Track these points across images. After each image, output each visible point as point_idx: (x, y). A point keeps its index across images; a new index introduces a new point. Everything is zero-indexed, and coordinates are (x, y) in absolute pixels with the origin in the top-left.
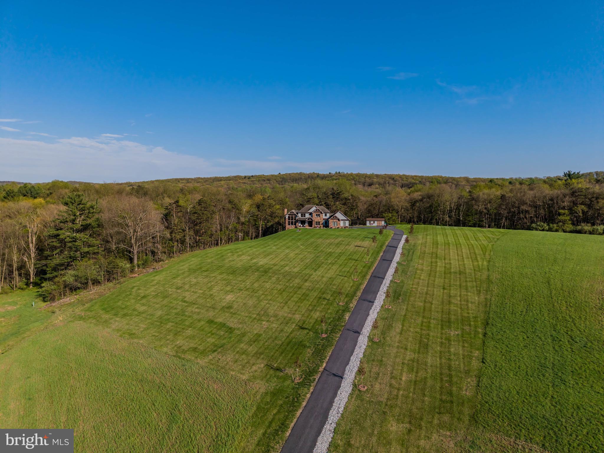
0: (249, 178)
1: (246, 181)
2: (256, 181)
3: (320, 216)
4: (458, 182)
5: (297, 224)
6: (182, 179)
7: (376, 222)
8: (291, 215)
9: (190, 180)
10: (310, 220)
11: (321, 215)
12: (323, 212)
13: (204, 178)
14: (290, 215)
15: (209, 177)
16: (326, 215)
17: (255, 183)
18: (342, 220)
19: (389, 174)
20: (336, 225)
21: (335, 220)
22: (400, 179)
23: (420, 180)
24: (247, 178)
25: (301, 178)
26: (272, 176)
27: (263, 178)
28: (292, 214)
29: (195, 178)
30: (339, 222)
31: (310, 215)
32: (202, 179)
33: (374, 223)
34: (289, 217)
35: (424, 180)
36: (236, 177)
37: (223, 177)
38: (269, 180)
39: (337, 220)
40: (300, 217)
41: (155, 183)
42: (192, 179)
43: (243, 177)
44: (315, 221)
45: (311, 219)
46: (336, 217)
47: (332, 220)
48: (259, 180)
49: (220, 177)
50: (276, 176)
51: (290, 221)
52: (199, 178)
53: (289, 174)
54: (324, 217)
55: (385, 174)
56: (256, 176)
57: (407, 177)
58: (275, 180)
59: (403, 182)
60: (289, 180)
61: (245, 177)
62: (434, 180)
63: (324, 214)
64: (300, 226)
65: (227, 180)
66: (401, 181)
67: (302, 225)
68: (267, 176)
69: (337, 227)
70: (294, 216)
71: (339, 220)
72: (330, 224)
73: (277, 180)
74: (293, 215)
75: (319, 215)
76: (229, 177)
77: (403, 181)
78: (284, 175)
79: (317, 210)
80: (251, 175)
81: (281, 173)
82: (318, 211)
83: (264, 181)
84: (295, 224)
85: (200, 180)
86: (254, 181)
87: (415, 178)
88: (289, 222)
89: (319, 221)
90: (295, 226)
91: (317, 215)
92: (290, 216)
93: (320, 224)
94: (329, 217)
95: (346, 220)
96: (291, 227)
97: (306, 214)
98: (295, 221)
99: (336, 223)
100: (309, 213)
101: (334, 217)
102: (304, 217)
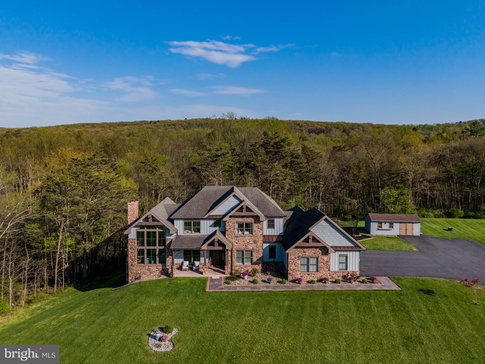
0: (155, 123)
1: (152, 126)
2: (161, 125)
3: (251, 232)
4: (363, 128)
5: (169, 260)
6: (87, 124)
7: (396, 226)
8: (148, 227)
9: (95, 125)
10: (217, 248)
11: (255, 226)
12: (262, 218)
13: (110, 123)
14: (142, 227)
15: (115, 122)
16: (271, 225)
17: (160, 128)
18: (337, 249)
19: (294, 120)
20: (312, 268)
21: (309, 252)
22: (305, 125)
23: (326, 126)
24: (152, 123)
25: (207, 123)
26: (178, 121)
27: (169, 123)
28: (151, 223)
29: (101, 123)
30: (325, 258)
31: (215, 225)
32: (107, 123)
33: (391, 226)
34: (140, 235)
35: (330, 126)
36: (141, 122)
37: (129, 122)
38: (174, 125)
39: (319, 251)
40: (181, 232)
41: (61, 128)
42: (97, 124)
43: (149, 122)
44: (236, 246)
45: (221, 244)
46: (315, 240)
47: (299, 252)
48: (164, 125)
49: (126, 122)
50: (182, 121)
51: (146, 248)
52: (105, 123)
53: (196, 119)
54: (267, 232)
55: (290, 120)
56: (162, 121)
57: (312, 123)
58: (181, 125)
59: (309, 128)
60: (195, 125)
61: (151, 122)
62: (340, 126)
63: (265, 223)
64: (180, 268)
65: (132, 125)
66: (306, 127)
67: (186, 263)
68: (174, 121)
69: (319, 275)
70: (157, 230)
71: (325, 251)
72: (291, 267)
73: (183, 125)
74: (154, 227)
75: (248, 225)
76: (135, 122)
77: (309, 126)
78: (190, 120)
79: (241, 209)
80: (157, 120)
81: (188, 119)
82: (245, 213)
83: (170, 126)
84: (163, 262)
85: (105, 125)
86: (159, 126)
87: (320, 124)
88: (141, 252)
89: (250, 247)
90: (160, 267)
91: (241, 226)
92: (146, 230)
93: (255, 260)
94: (282, 231)
95: (350, 251)
96: (149, 269)
97: (202, 222)
98: (162, 247)
99: (313, 261)
100: (214, 219)
101: (307, 240)
102: (197, 234)
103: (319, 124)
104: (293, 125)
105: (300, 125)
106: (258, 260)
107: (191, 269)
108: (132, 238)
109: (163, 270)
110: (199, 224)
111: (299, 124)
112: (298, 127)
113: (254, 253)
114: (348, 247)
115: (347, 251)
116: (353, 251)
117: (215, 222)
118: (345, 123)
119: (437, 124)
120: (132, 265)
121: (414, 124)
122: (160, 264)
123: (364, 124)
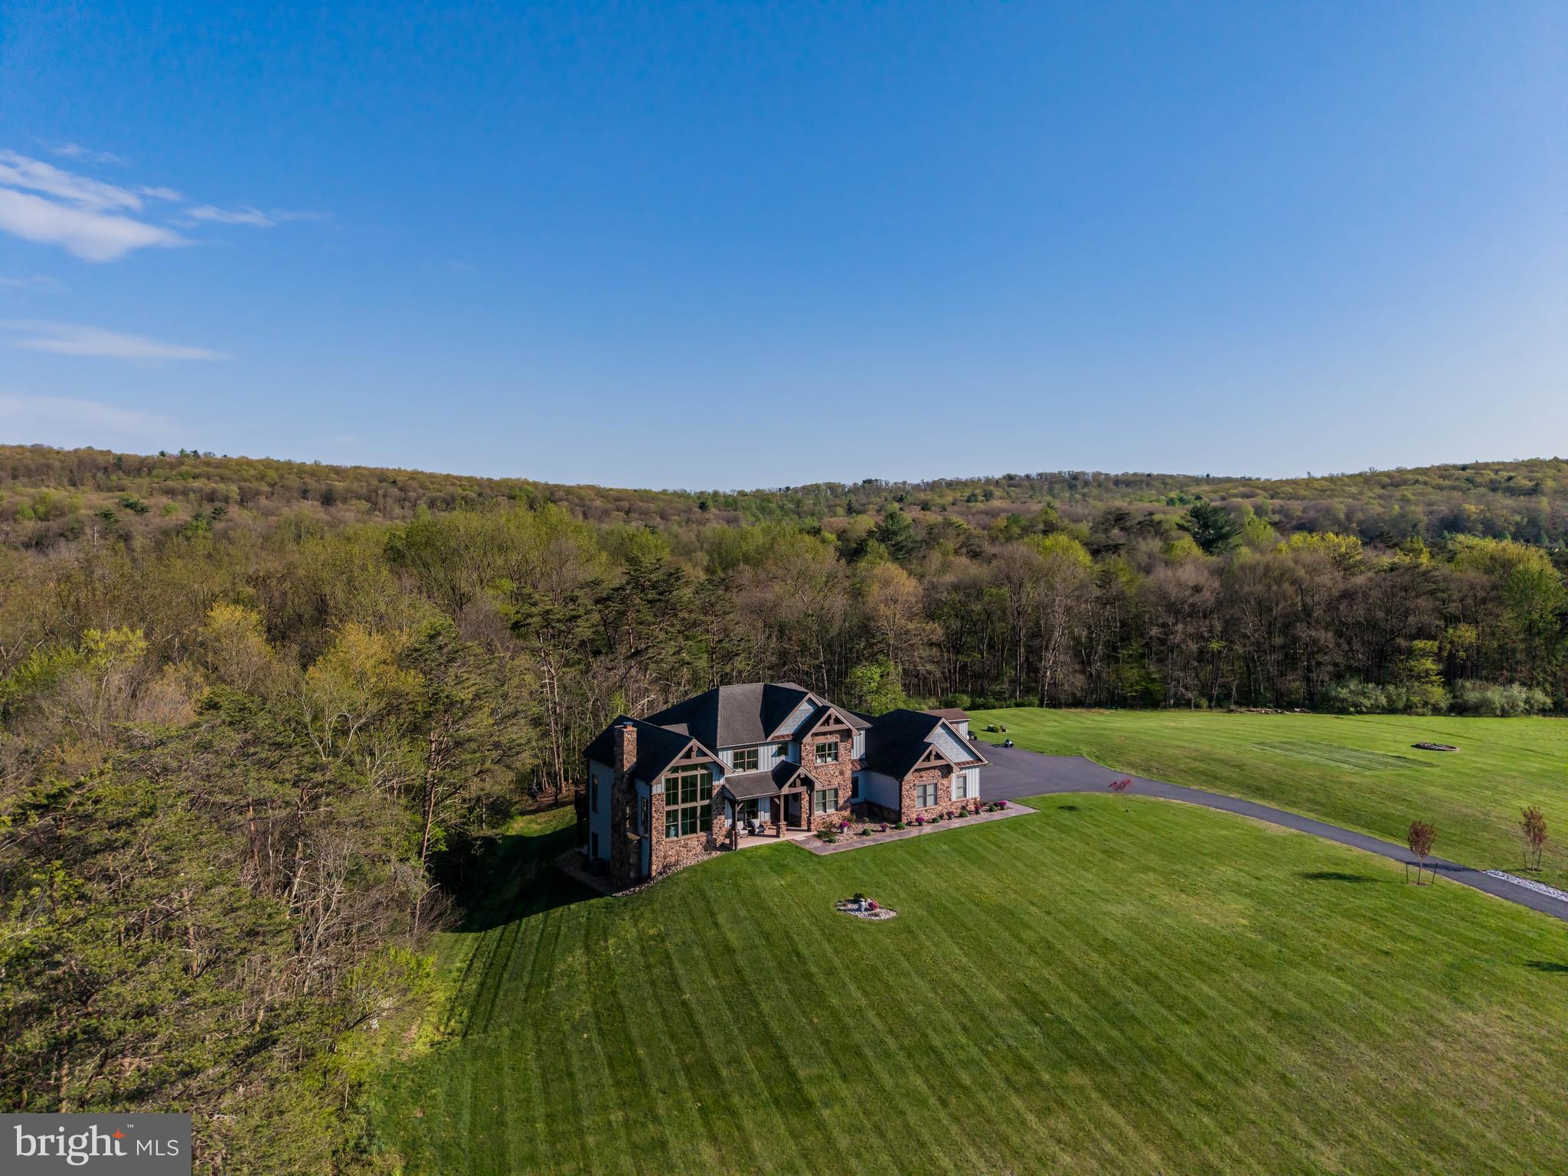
3: (836, 757)
5: (715, 823)
10: (799, 789)
12: (854, 731)
14: (677, 768)
18: (957, 767)
21: (928, 775)
28: (693, 760)
30: (945, 782)
31: (781, 753)
34: (671, 785)
39: (940, 773)
40: (731, 772)
44: (817, 785)
45: (806, 782)
46: (937, 757)
47: (916, 779)
51: (680, 807)
54: (853, 757)
67: (741, 824)
69: (938, 810)
70: (700, 772)
71: (947, 771)
72: (906, 803)
74: (693, 768)
75: (833, 747)
79: (827, 721)
82: (832, 727)
84: (707, 828)
88: (672, 816)
89: (835, 784)
90: (703, 838)
91: (820, 748)
92: (680, 775)
93: (841, 802)
94: (863, 751)
95: (969, 768)
96: (686, 846)
97: (761, 749)
98: (706, 802)
99: (930, 790)
100: (778, 743)
101: (928, 759)
102: (753, 771)
103: (454, 484)
104: (375, 482)
105: (400, 484)
106: (845, 802)
107: (752, 833)
108: (659, 792)
109: (708, 842)
110: (755, 754)
111: (394, 482)
112: (395, 491)
113: (840, 792)
114: (968, 763)
115: (965, 768)
116: (972, 767)
117: (779, 748)
118: (526, 482)
119: (739, 492)
120: (658, 842)
121: (688, 491)
122: (702, 834)
123: (579, 487)
